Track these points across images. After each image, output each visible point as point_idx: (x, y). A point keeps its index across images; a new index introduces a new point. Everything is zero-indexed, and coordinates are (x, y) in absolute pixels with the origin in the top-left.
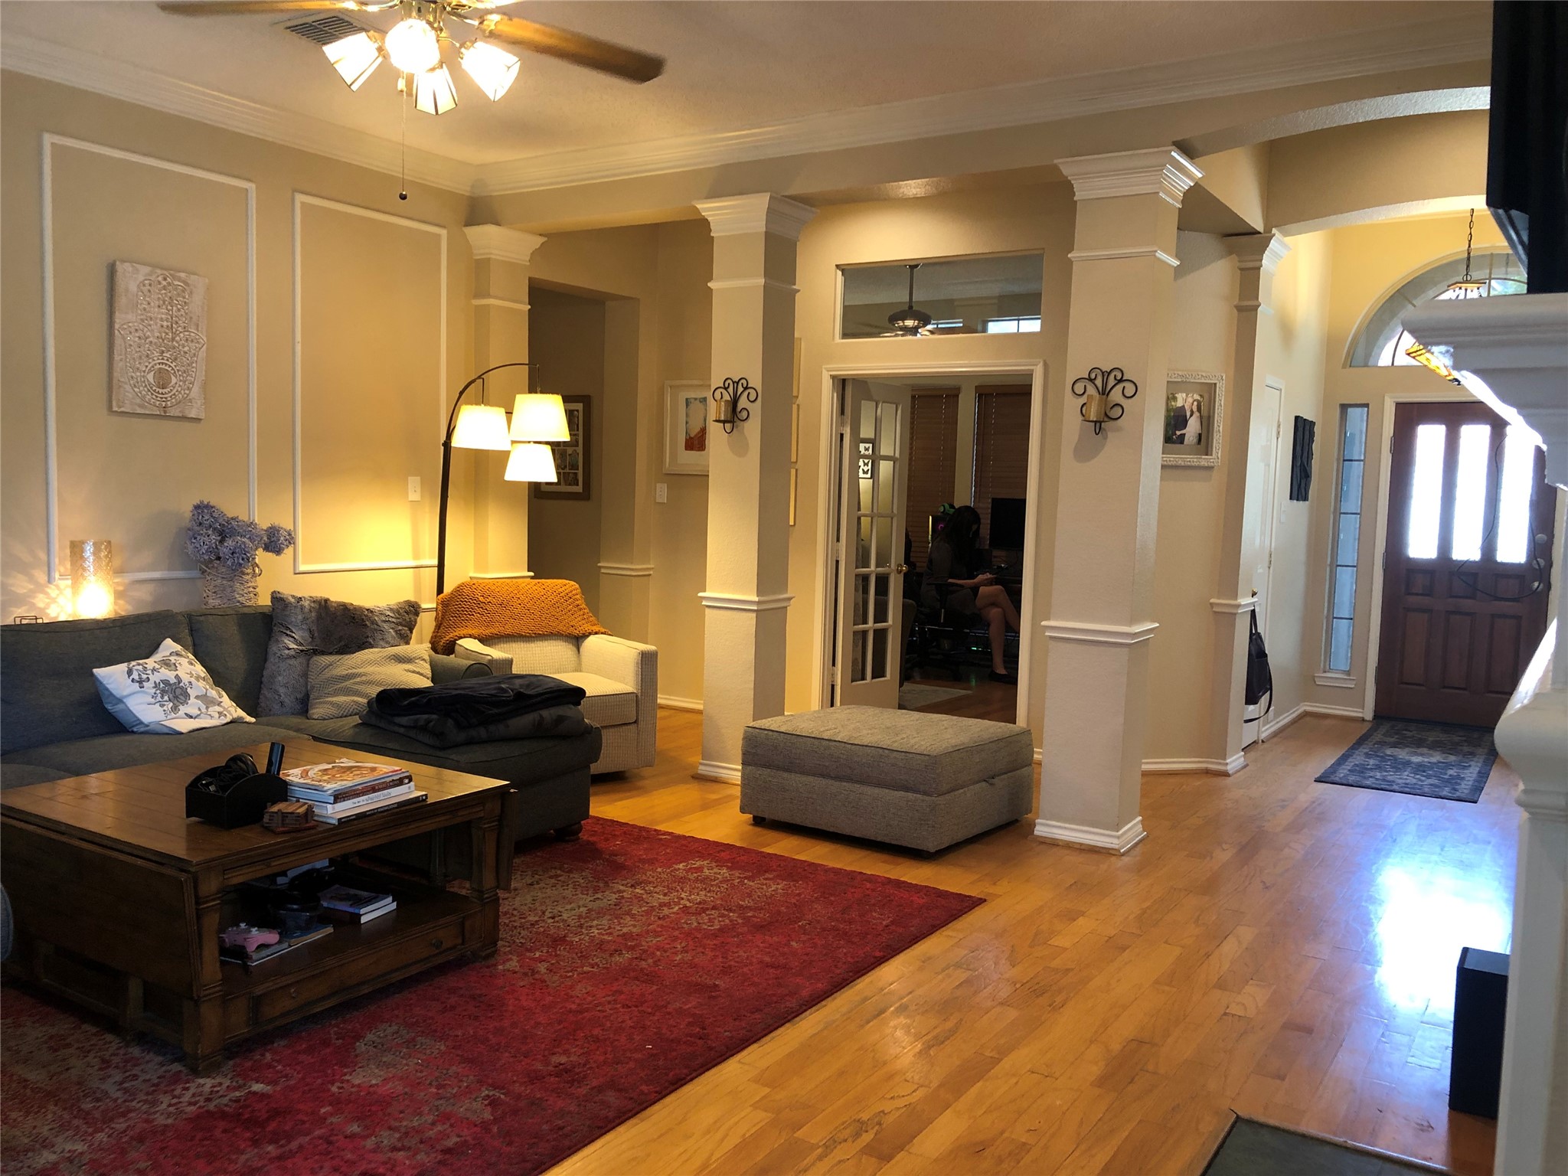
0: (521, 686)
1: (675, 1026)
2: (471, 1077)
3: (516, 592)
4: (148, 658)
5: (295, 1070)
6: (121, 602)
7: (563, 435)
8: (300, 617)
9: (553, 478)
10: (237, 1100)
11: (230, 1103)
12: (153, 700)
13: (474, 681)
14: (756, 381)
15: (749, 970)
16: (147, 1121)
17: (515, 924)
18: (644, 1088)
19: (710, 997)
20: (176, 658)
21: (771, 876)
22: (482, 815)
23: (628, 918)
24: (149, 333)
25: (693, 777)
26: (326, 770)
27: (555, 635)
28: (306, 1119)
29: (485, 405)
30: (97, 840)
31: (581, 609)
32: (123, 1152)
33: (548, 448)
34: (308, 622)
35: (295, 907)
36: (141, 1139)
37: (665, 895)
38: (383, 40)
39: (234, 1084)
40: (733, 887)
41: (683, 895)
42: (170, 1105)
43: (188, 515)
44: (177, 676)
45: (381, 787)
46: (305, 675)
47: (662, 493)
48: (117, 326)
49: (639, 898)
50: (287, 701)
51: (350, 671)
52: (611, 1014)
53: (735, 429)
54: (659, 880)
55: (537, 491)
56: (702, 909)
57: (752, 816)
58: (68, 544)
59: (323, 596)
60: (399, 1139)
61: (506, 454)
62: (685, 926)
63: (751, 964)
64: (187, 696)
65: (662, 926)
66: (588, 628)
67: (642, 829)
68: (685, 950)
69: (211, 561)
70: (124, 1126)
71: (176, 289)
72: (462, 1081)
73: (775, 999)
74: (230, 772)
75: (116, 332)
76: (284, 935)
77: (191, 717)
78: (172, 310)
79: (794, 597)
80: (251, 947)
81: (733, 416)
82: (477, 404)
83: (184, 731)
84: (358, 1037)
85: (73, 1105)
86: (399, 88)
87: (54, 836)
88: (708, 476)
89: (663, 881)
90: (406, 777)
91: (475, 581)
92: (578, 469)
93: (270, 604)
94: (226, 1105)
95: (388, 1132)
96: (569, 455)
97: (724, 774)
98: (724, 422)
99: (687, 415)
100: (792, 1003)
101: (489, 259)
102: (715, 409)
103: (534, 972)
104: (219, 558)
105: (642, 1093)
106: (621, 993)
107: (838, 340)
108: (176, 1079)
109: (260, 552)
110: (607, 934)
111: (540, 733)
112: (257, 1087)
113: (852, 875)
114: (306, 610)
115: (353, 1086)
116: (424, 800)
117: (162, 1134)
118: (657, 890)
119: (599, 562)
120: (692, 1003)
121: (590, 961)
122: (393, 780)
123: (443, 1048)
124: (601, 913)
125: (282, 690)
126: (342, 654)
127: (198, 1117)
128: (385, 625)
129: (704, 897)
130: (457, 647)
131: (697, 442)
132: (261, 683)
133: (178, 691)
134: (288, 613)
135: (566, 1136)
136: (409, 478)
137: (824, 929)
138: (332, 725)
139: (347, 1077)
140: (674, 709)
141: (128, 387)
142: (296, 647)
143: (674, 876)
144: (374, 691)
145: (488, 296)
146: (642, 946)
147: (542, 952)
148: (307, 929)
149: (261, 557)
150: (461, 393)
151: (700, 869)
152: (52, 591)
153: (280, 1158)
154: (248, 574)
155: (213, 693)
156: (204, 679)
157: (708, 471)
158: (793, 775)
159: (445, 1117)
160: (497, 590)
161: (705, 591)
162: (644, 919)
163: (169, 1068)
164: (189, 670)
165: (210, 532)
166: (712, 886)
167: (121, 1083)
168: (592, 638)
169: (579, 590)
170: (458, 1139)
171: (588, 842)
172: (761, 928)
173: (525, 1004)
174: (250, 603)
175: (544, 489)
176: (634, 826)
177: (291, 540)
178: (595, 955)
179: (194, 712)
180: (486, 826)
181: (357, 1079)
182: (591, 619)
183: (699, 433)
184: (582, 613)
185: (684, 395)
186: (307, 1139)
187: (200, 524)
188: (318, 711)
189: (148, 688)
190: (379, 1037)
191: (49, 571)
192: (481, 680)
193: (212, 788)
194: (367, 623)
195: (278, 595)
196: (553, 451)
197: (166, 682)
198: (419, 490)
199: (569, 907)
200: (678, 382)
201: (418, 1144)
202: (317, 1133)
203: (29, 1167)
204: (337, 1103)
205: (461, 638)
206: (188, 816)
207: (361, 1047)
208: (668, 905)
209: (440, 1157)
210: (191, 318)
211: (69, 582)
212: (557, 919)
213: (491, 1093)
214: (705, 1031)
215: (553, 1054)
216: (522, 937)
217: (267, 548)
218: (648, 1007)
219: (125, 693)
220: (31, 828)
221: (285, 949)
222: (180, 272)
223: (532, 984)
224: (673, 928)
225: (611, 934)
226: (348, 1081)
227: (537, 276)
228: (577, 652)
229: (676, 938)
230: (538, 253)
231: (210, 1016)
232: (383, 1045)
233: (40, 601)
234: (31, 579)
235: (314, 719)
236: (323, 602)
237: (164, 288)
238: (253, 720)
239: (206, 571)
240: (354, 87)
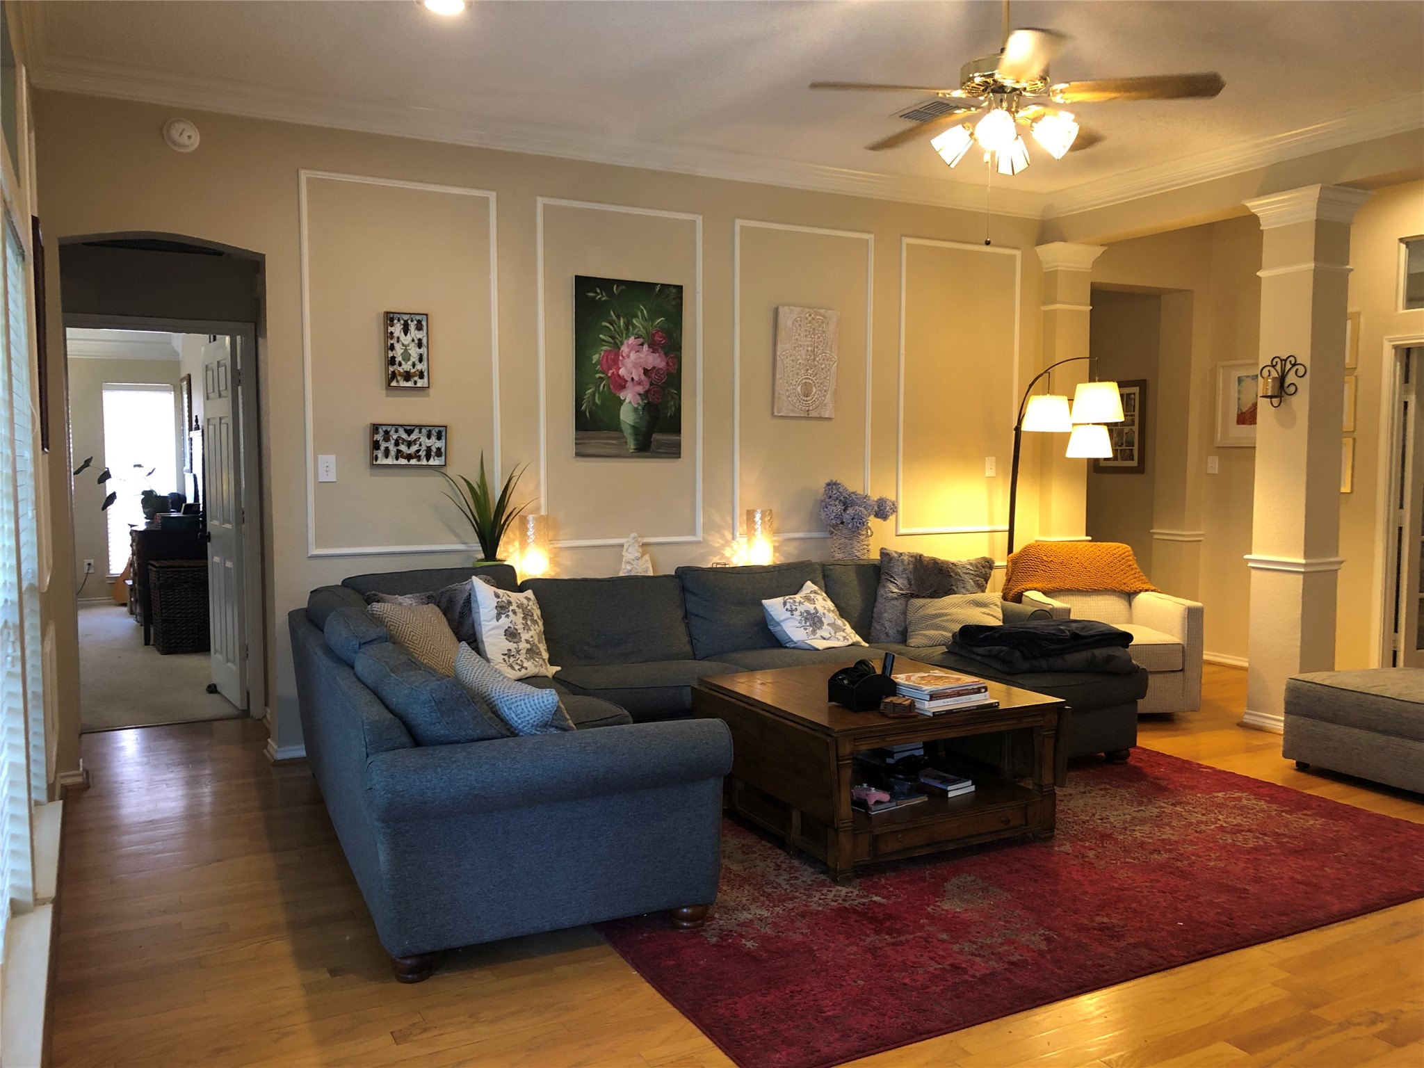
0: (1077, 628)
1: (1204, 913)
2: (1031, 920)
3: (1075, 553)
4: (795, 594)
5: (902, 893)
6: (777, 555)
7: (1118, 416)
8: (901, 568)
9: (1108, 453)
10: (864, 904)
11: (859, 905)
12: (799, 625)
13: (1037, 623)
14: (1304, 357)
15: (1279, 883)
16: (806, 906)
17: (1069, 820)
18: (1174, 952)
19: (1241, 897)
20: (814, 595)
21: (1309, 813)
22: (1042, 724)
23: (1168, 828)
24: (799, 357)
25: (1237, 725)
26: (923, 677)
27: (1109, 591)
28: (909, 924)
29: (1051, 395)
30: (773, 711)
31: (1132, 569)
32: (792, 921)
33: (1105, 429)
34: (907, 572)
35: (901, 776)
36: (803, 915)
37: (1203, 815)
38: (974, 127)
39: (861, 894)
40: (1270, 817)
41: (1220, 817)
42: (820, 899)
43: (822, 490)
44: (815, 608)
45: (964, 692)
46: (905, 613)
47: (1213, 464)
48: (778, 353)
49: (1179, 815)
50: (891, 632)
51: (939, 611)
52: (1148, 896)
53: (1282, 403)
54: (1197, 803)
55: (1095, 467)
56: (1238, 830)
57: (1295, 762)
58: (745, 512)
59: (918, 552)
60: (976, 949)
61: (1069, 434)
62: (1220, 841)
63: (1282, 878)
64: (822, 623)
65: (1198, 838)
66: (1138, 585)
67: (1184, 762)
68: (1218, 859)
69: (837, 525)
70: (791, 906)
71: (817, 322)
72: (1023, 921)
73: (1302, 908)
74: (858, 672)
75: (778, 357)
76: (894, 797)
77: (824, 639)
78: (814, 338)
79: (1344, 561)
80: (871, 802)
81: (1281, 390)
82: (1044, 394)
83: (820, 648)
84: (946, 880)
85: (759, 888)
86: (985, 161)
87: (747, 706)
88: (1255, 447)
89: (1202, 804)
90: (984, 687)
91: (1039, 543)
92: (1133, 446)
93: (879, 558)
94: (856, 906)
95: (968, 944)
96: (1126, 433)
97: (1268, 724)
98: (1271, 397)
99: (1239, 392)
100: (1320, 915)
101: (1057, 270)
102: (1265, 385)
103: (1083, 856)
104: (842, 523)
105: (1172, 955)
106: (1159, 881)
107: (1401, 311)
108: (822, 884)
109: (872, 518)
110: (1148, 837)
111: (1092, 668)
112: (876, 899)
113: (1397, 822)
114: (906, 563)
115: (943, 910)
116: (997, 706)
117: (816, 916)
118: (1196, 810)
119: (1152, 529)
120: (1222, 898)
121: (1132, 855)
122: (973, 689)
123: (1010, 897)
124: (1143, 821)
125: (887, 624)
126: (932, 598)
127: (839, 909)
128: (965, 576)
129: (1240, 821)
130: (1023, 597)
131: (1247, 417)
132: (873, 617)
133: (816, 619)
134: (892, 565)
135: (1106, 972)
136: (987, 458)
137: (1359, 862)
138: (924, 652)
139: (939, 904)
140: (1224, 666)
141: (784, 398)
142: (897, 591)
143: (1212, 801)
144: (957, 627)
145: (1054, 302)
146: (1179, 850)
147: (1091, 842)
148: (909, 795)
149: (873, 522)
150: (1031, 386)
151: (1239, 799)
152: (734, 544)
153: (893, 944)
154: (863, 535)
155: (840, 622)
156: (833, 611)
157: (1255, 443)
158: (1336, 727)
159: (1010, 942)
160: (1058, 551)
161: (1251, 554)
162: (1182, 830)
163: (819, 876)
164: (823, 604)
165: (837, 503)
166: (1249, 813)
167: (788, 880)
168: (1142, 596)
169: (1131, 552)
170: (1021, 958)
171: (1135, 767)
172: (1295, 852)
173: (1075, 877)
174: (865, 557)
175: (1103, 464)
176: (1177, 759)
177: (894, 509)
178: (1136, 851)
179: (826, 635)
180: (1045, 733)
181: (946, 906)
182: (1142, 578)
183: (1250, 408)
184: (1133, 572)
185: (1236, 374)
186: (911, 936)
187: (830, 497)
188: (913, 641)
189: (796, 616)
190: (961, 881)
191: (733, 530)
192: (1042, 623)
193: (846, 682)
194: (952, 574)
195: (885, 551)
196: (1110, 431)
197: (807, 612)
198: (994, 470)
199: (1116, 813)
200: (1229, 363)
201: (991, 955)
202: (918, 934)
203: (735, 919)
204: (932, 918)
205: (1027, 590)
206: (830, 701)
207: (948, 886)
208: (1206, 823)
209: (1006, 966)
210: (827, 343)
211: (746, 539)
212: (1104, 821)
213: (1047, 933)
214: (1232, 921)
215: (1098, 915)
216: (1075, 830)
217: (877, 515)
218: (1181, 895)
219: (782, 619)
220: (733, 700)
221: (893, 807)
222: (820, 309)
223: (1082, 864)
224: (1208, 841)
225: (1151, 838)
226: (939, 906)
227: (1099, 280)
228: (1128, 607)
229: (1210, 849)
230: (1098, 262)
231: (845, 841)
232: (964, 888)
233: (728, 552)
234: (723, 537)
235: (911, 647)
236: (918, 558)
237: (810, 322)
238: (867, 645)
239: (833, 532)
240: (952, 166)
